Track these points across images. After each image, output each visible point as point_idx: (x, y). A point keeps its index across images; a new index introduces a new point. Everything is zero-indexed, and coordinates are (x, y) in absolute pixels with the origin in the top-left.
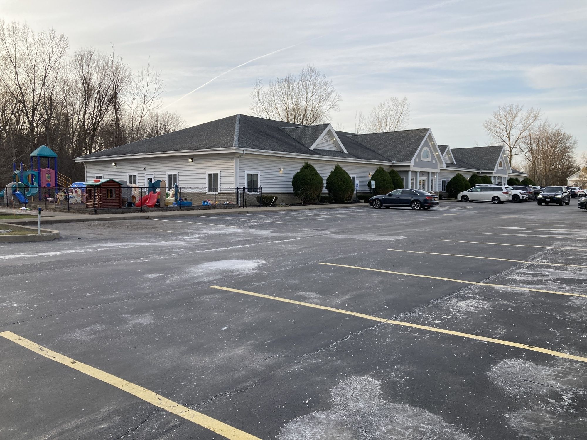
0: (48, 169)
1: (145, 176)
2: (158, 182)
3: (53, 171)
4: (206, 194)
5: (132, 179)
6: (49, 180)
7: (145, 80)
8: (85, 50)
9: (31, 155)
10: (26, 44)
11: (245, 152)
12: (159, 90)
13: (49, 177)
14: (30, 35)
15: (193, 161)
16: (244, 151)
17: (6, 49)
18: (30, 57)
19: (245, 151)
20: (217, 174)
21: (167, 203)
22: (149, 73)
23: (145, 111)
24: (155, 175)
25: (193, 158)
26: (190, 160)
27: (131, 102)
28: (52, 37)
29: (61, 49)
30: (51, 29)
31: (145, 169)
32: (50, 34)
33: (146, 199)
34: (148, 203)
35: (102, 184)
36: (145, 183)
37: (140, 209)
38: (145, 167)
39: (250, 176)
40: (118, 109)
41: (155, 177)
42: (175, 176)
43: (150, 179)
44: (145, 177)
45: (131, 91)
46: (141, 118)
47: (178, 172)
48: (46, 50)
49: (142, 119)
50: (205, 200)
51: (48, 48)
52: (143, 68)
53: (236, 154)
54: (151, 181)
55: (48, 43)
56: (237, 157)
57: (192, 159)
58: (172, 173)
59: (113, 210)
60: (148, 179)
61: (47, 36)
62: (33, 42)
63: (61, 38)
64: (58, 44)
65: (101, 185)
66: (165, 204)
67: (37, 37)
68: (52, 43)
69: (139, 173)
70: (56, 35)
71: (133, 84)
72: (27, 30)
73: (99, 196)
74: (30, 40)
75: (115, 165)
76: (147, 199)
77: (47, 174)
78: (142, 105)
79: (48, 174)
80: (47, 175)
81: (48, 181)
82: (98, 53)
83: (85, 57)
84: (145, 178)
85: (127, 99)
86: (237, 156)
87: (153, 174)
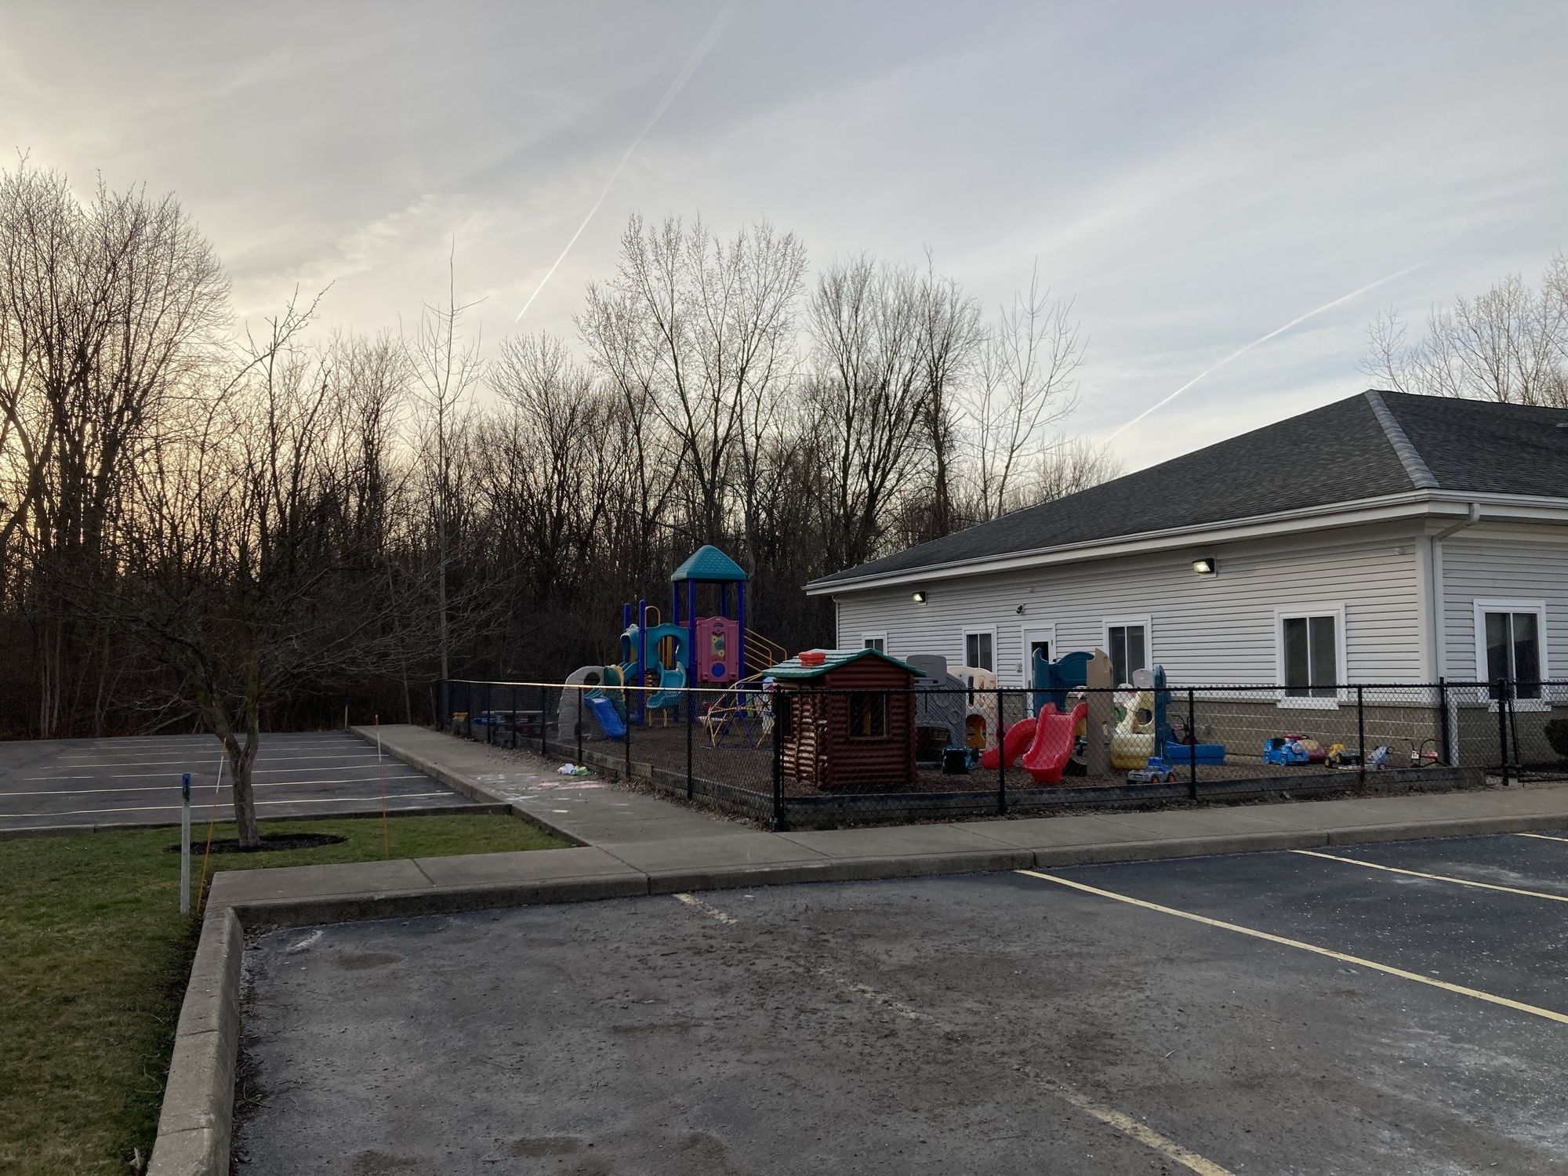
0: (718, 619)
1: (1022, 634)
2: (1078, 660)
3: (733, 625)
4: (1280, 706)
5: (979, 650)
6: (721, 653)
7: (1023, 331)
8: (847, 266)
9: (674, 577)
10: (699, 276)
11: (1479, 511)
12: (1069, 358)
13: (720, 646)
14: (710, 250)
15: (1212, 570)
16: (1470, 504)
17: (649, 296)
18: (711, 311)
19: (1476, 506)
20: (1330, 620)
21: (1120, 757)
22: (1035, 309)
23: (1024, 428)
24: (1059, 632)
25: (1211, 554)
26: (1202, 567)
27: (979, 404)
28: (763, 245)
29: (787, 277)
30: (760, 224)
31: (1021, 608)
32: (758, 239)
33: (1027, 737)
34: (1032, 758)
35: (829, 671)
36: (1023, 662)
37: (993, 800)
38: (1021, 603)
39: (1497, 621)
40: (945, 436)
41: (1059, 638)
42: (1137, 632)
43: (1041, 648)
44: (1022, 639)
45: (980, 370)
46: (1012, 451)
47: (1148, 617)
48: (748, 286)
49: (1014, 455)
50: (1276, 733)
51: (754, 278)
52: (1018, 296)
53: (1428, 523)
54: (1045, 655)
55: (752, 265)
56: (1432, 539)
57: (1210, 563)
58: (1125, 621)
59: (864, 806)
60: (1035, 645)
61: (750, 247)
62: (718, 270)
63: (787, 244)
64: (780, 263)
65: (828, 677)
66: (1111, 761)
67: (726, 254)
68: (764, 265)
69: (1000, 624)
70: (774, 240)
71: (985, 343)
72: (701, 237)
73: (817, 728)
74: (711, 263)
75: (923, 601)
76: (1031, 735)
77: (714, 633)
78: (1013, 412)
79: (718, 635)
80: (715, 639)
81: (717, 658)
82: (884, 269)
83: (848, 288)
84: (1022, 645)
85: (968, 397)
86: (1435, 532)
87: (1052, 625)
